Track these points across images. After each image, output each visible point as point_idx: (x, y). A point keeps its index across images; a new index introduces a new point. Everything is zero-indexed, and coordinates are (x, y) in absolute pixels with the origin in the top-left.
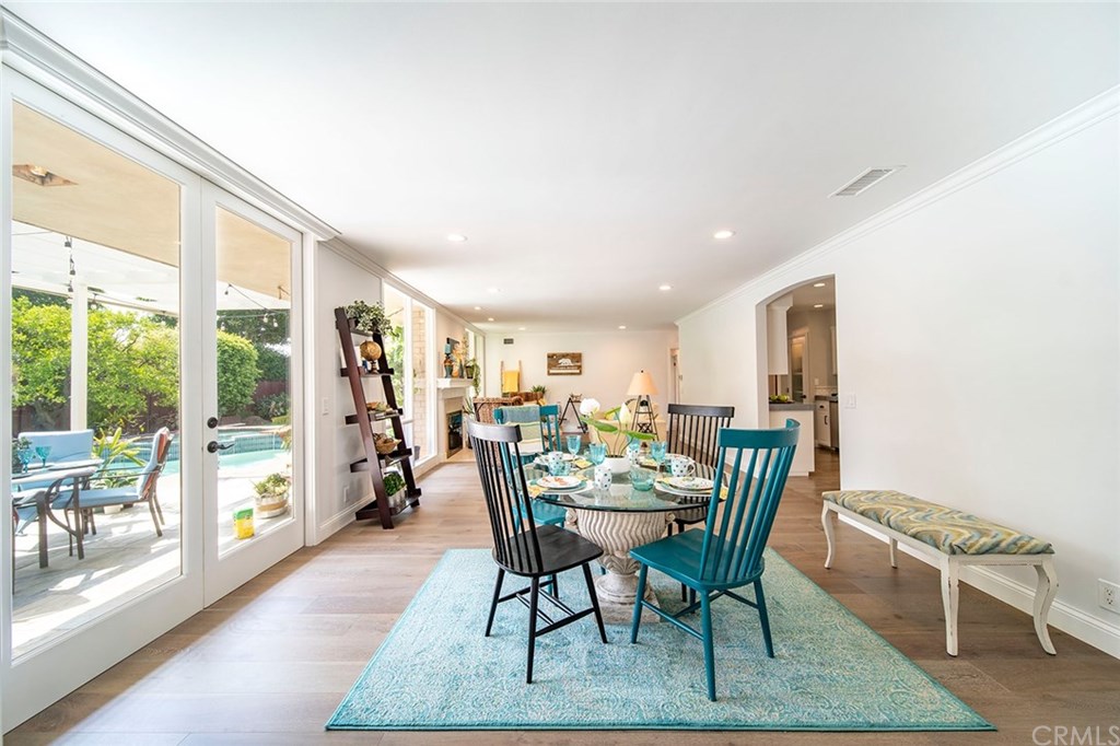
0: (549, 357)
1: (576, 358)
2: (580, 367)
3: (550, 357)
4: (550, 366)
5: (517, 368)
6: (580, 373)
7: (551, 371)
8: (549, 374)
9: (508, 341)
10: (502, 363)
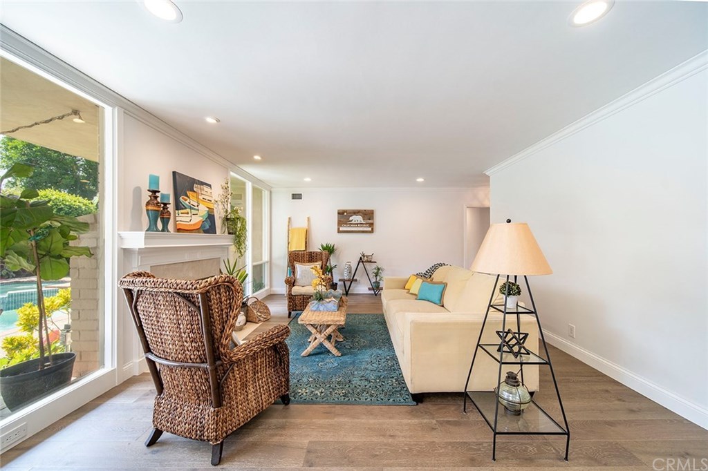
0: (339, 213)
1: (368, 215)
2: (371, 225)
3: (341, 213)
4: (340, 223)
5: (305, 225)
6: (372, 231)
7: (341, 229)
8: (339, 232)
9: (296, 196)
10: (290, 218)
